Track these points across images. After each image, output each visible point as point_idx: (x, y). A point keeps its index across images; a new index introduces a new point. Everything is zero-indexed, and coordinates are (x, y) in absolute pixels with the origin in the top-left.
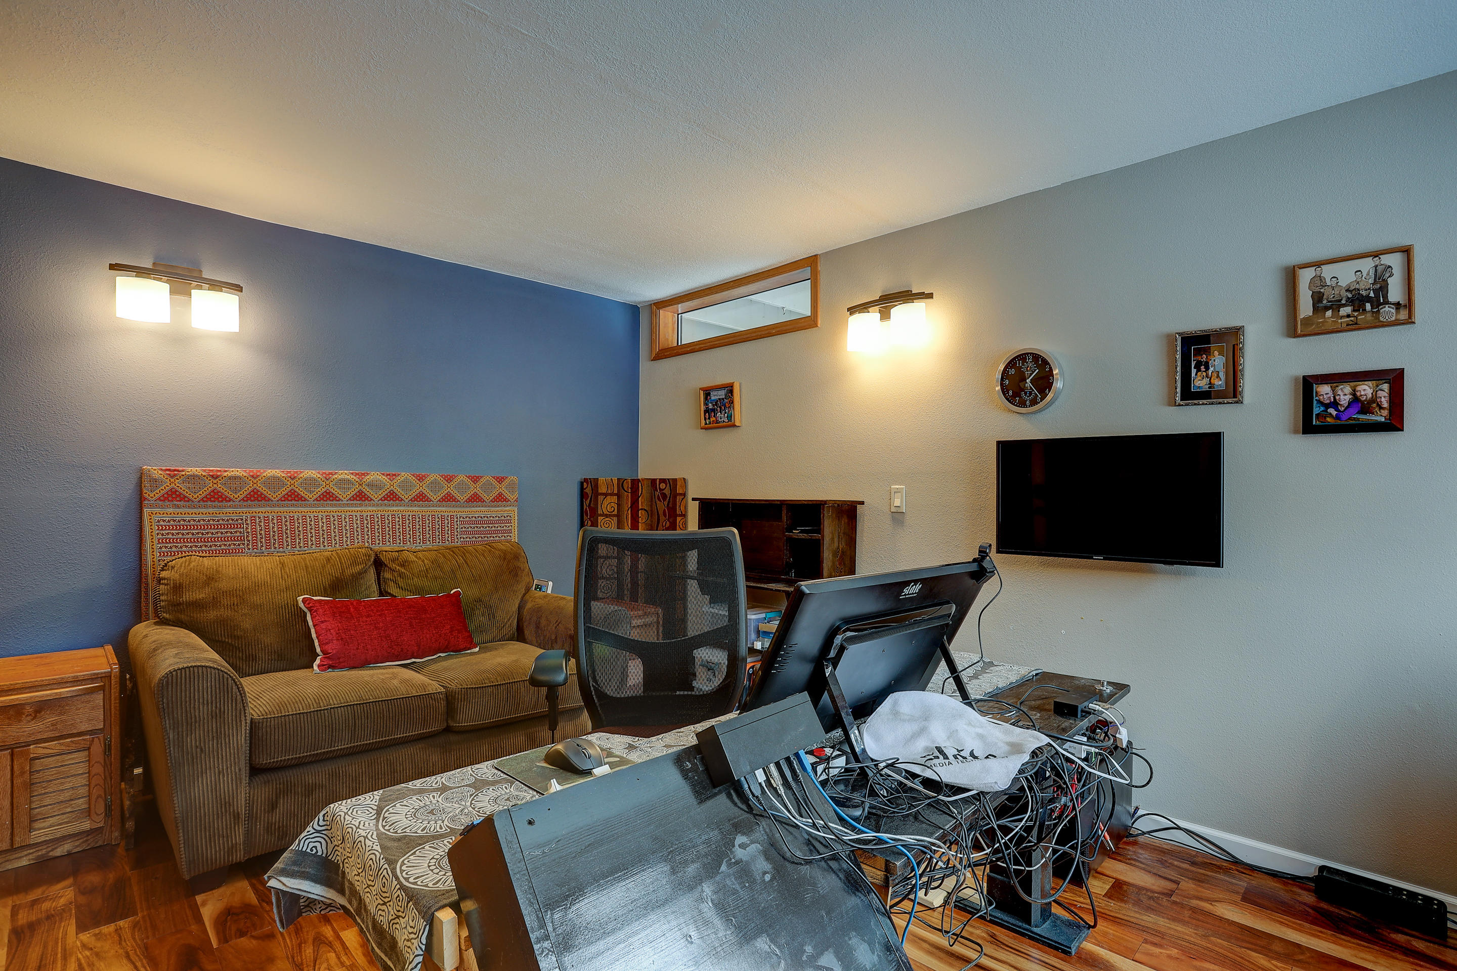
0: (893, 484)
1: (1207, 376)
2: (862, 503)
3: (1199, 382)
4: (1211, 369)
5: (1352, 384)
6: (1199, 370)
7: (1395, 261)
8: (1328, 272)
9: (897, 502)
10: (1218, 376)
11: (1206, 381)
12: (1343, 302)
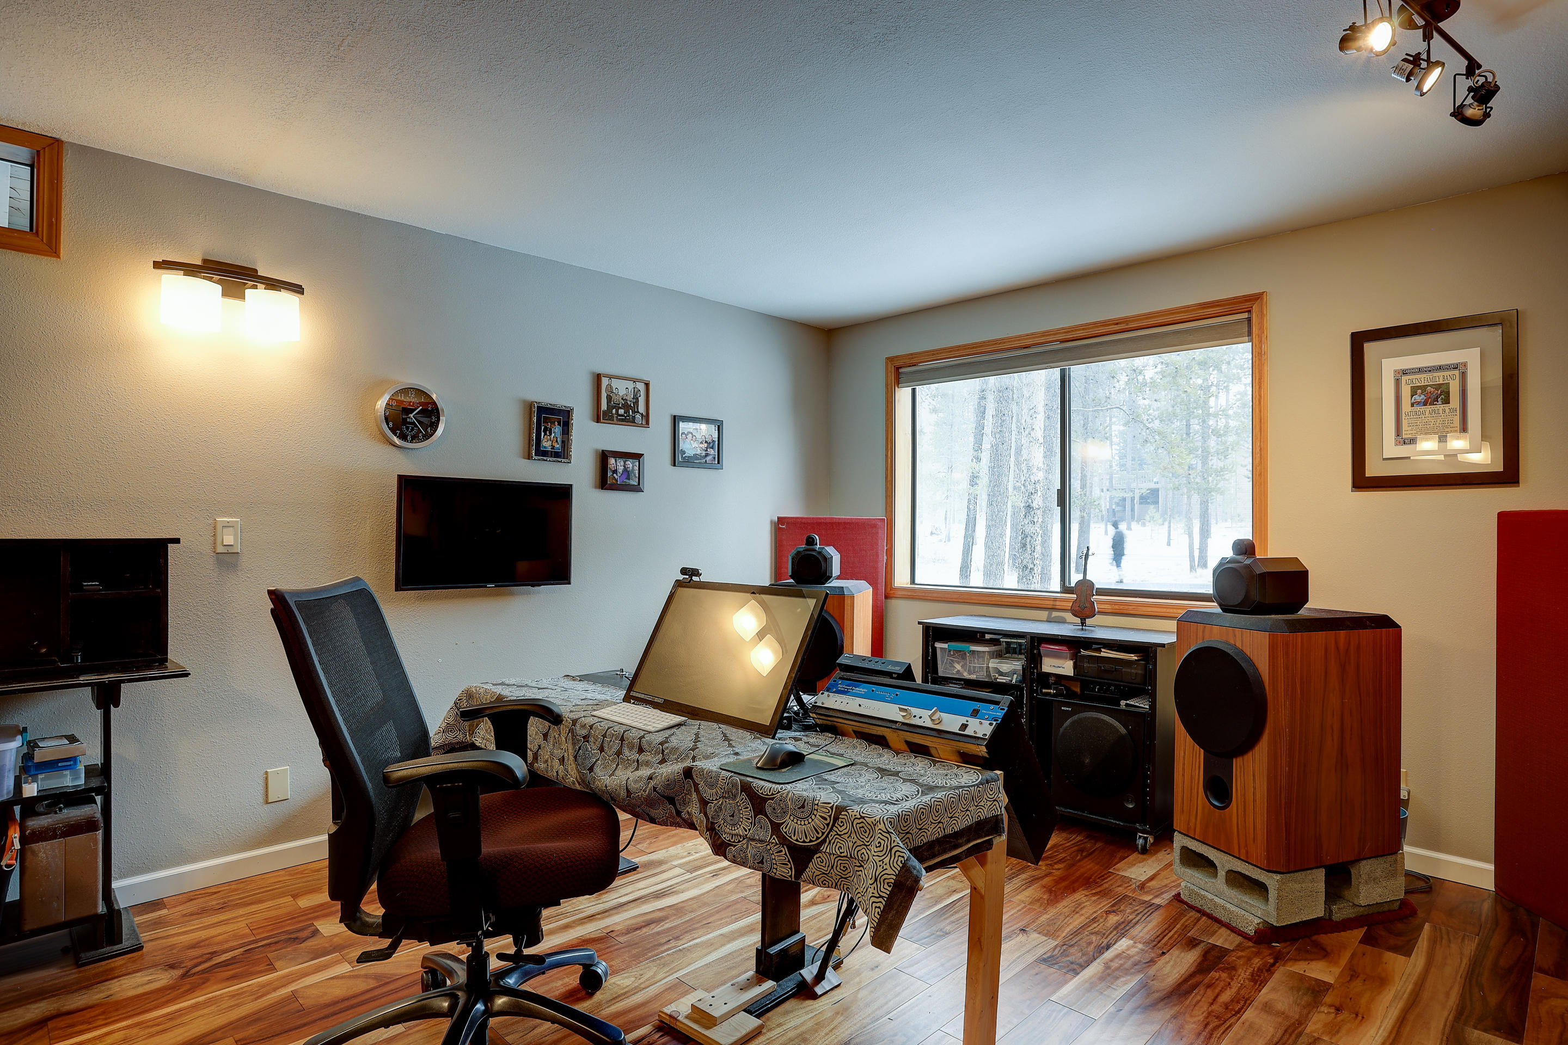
0: (220, 516)
1: (550, 440)
2: (177, 541)
3: (546, 444)
4: (553, 435)
5: (624, 460)
6: (545, 434)
7: (641, 387)
8: (615, 383)
9: (229, 539)
10: (557, 441)
11: (549, 443)
12: (620, 406)
